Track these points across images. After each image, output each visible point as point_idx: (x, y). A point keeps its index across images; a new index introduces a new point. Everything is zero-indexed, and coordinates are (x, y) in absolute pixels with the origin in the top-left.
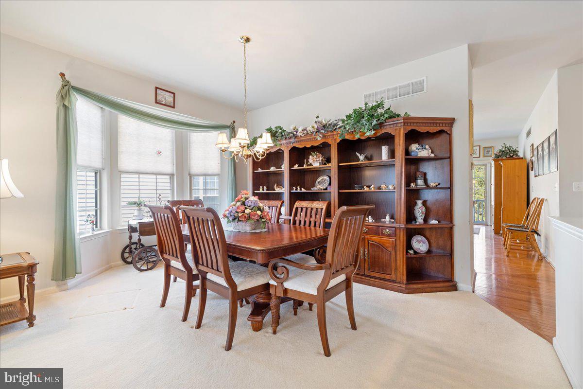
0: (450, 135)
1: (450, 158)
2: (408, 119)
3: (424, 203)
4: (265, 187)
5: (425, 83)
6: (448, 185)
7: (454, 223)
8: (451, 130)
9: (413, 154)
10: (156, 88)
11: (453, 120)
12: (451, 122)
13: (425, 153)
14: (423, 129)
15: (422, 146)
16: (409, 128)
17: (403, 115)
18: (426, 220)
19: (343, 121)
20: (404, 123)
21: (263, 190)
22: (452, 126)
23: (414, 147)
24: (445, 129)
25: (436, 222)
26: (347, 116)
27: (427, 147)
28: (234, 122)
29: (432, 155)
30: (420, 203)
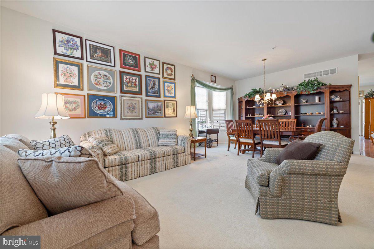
0: (350, 92)
1: (350, 101)
2: (331, 86)
3: (337, 119)
4: (250, 115)
5: (337, 70)
6: (349, 112)
7: (351, 127)
8: (350, 90)
9: (332, 100)
10: (211, 75)
11: (351, 85)
12: (350, 86)
13: (338, 99)
14: (337, 90)
15: (336, 96)
16: (331, 90)
17: (328, 85)
18: (337, 126)
19: (297, 87)
20: (329, 88)
21: (249, 116)
22: (350, 88)
23: (333, 97)
24: (347, 89)
25: (343, 127)
26: (299, 85)
27: (338, 96)
28: (232, 86)
29: (341, 100)
30: (335, 119)
